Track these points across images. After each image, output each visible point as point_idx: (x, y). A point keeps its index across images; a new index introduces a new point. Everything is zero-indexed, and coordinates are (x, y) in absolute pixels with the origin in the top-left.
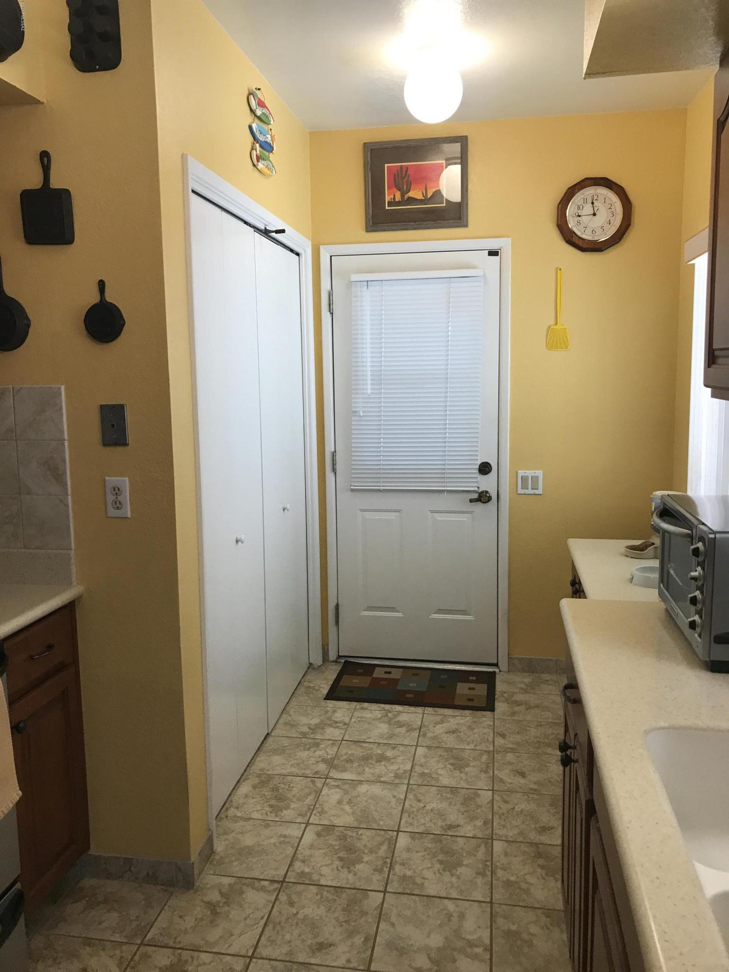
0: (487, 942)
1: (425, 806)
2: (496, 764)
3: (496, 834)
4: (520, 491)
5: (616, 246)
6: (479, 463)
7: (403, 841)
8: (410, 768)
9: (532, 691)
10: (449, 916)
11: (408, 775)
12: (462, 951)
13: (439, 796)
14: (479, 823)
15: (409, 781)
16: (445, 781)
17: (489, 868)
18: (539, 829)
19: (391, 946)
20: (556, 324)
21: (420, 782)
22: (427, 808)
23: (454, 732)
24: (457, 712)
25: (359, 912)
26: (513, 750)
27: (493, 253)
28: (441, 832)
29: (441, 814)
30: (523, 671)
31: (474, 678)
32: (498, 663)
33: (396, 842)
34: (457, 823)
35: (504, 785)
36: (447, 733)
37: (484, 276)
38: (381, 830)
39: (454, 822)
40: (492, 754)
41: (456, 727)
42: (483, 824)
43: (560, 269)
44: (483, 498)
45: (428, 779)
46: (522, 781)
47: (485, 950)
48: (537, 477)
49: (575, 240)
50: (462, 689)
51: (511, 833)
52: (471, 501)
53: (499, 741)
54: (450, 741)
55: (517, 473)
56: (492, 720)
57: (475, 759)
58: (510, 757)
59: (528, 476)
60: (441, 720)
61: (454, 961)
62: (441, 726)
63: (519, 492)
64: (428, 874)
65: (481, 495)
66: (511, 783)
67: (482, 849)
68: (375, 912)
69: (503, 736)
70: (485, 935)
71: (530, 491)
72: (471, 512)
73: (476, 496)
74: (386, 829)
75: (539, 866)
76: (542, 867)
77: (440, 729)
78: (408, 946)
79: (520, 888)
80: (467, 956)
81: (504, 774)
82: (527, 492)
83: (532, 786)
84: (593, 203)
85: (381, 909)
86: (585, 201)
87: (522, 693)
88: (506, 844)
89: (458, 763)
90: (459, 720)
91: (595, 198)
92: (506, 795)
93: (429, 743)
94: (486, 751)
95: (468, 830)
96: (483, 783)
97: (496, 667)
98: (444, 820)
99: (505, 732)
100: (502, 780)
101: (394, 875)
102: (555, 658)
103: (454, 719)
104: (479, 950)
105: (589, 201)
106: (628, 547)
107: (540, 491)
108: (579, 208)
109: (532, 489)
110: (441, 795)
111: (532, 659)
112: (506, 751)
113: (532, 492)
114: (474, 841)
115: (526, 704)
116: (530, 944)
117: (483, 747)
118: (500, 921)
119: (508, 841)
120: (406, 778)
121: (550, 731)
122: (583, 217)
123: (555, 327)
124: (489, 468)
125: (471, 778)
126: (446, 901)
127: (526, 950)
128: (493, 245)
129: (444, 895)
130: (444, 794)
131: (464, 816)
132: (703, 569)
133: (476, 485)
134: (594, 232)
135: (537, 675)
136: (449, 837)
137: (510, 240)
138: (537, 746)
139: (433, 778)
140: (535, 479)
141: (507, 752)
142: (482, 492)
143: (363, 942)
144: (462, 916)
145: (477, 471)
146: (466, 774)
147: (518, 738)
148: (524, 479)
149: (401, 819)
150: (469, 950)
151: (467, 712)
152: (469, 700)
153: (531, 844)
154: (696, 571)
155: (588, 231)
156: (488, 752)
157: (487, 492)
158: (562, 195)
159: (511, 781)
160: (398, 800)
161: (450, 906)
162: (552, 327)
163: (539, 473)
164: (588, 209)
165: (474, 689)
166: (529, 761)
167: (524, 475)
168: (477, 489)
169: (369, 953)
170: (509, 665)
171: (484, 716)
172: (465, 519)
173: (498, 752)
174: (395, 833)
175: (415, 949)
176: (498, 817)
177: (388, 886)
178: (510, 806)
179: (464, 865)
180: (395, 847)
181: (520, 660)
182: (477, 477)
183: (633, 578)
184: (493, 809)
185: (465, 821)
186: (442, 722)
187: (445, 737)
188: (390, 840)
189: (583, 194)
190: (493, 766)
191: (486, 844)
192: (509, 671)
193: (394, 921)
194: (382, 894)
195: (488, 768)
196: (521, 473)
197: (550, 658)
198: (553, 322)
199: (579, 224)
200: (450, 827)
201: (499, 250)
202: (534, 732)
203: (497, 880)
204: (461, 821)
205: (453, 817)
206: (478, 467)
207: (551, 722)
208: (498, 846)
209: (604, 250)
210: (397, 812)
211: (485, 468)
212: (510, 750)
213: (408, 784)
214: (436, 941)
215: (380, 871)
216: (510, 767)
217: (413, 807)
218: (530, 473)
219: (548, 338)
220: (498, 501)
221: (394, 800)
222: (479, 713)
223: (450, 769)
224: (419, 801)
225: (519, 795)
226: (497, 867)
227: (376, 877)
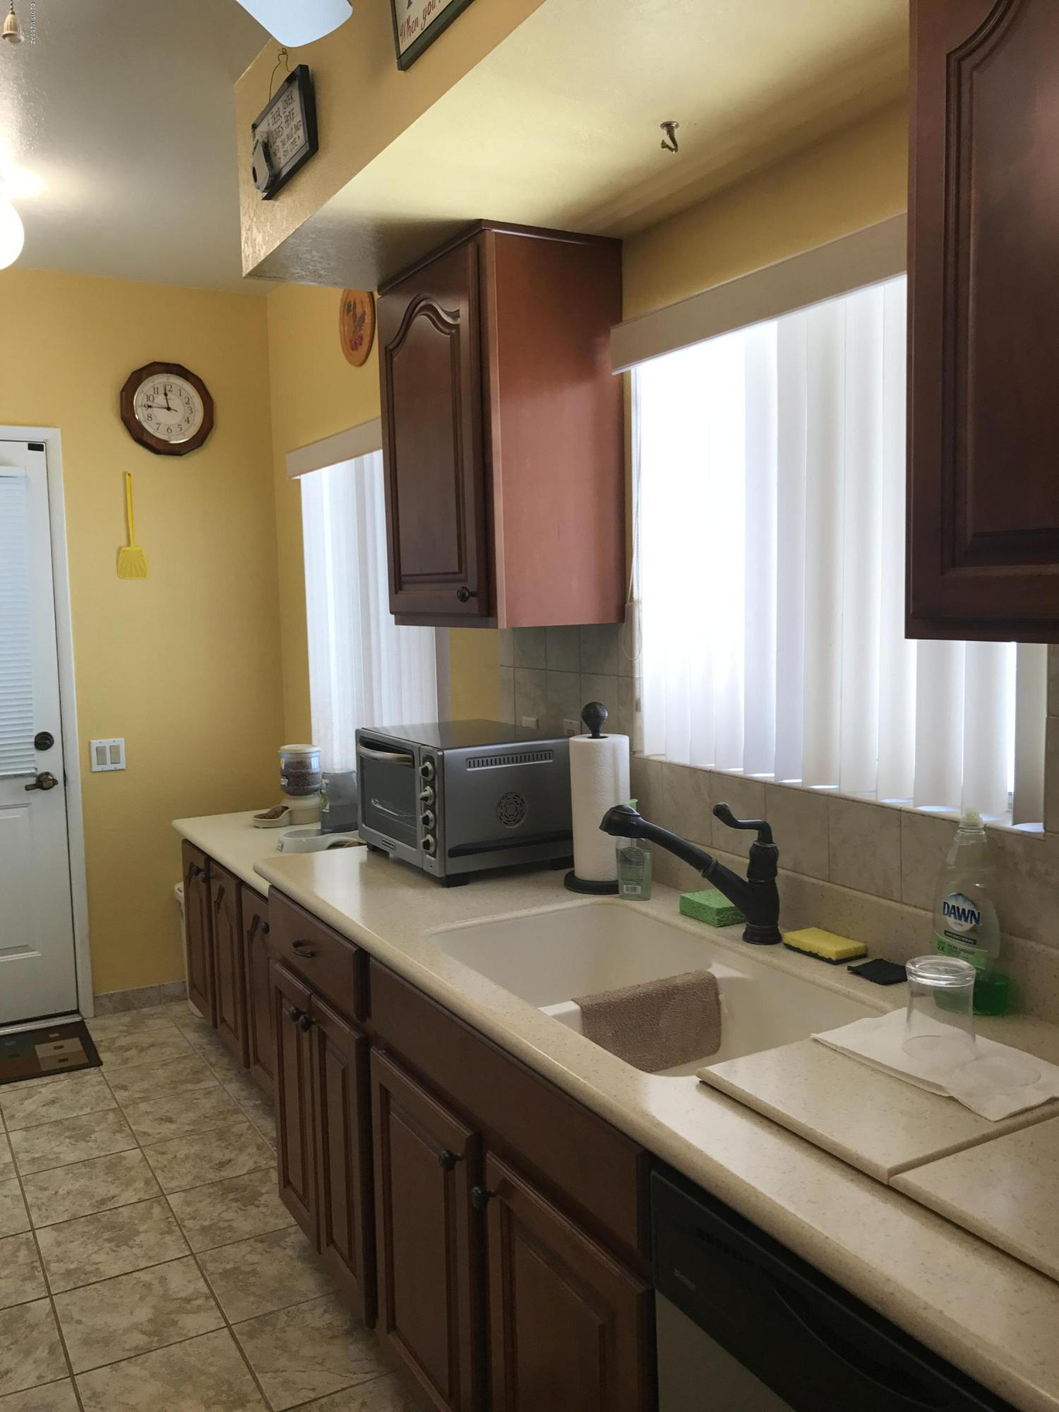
0: (207, 1291)
1: (57, 1192)
2: (130, 1121)
3: (166, 1189)
4: (96, 768)
5: (196, 450)
6: (35, 733)
7: (45, 1238)
8: (11, 1160)
9: (136, 1031)
10: (148, 1286)
11: (12, 1166)
12: (181, 1310)
13: (71, 1175)
14: (140, 1184)
15: (17, 1173)
16: (71, 1158)
17: (174, 1223)
18: (216, 1167)
19: (87, 1342)
20: (129, 544)
21: (35, 1169)
22: (61, 1192)
23: (53, 1102)
24: (46, 1080)
25: (26, 1328)
26: (143, 1099)
27: (35, 447)
28: (93, 1210)
29: (83, 1193)
30: (115, 1010)
31: (57, 1035)
32: (78, 1008)
33: (36, 1242)
34: (110, 1195)
35: (151, 1137)
36: (44, 1105)
37: (26, 477)
38: (6, 1237)
39: (106, 1195)
40: (118, 1110)
41: (54, 1095)
42: (145, 1184)
43: (129, 475)
44: (43, 782)
45: (43, 1164)
46: (173, 1126)
47: (207, 1298)
48: (118, 747)
49: (145, 438)
50: (44, 1051)
51: (185, 1182)
52: (27, 788)
53: (121, 1095)
54: (54, 1113)
55: (89, 744)
56: (100, 1074)
57: (98, 1123)
58: (143, 1107)
59: (105, 747)
60: (28, 1094)
61: (175, 1323)
62: (31, 1100)
63: (94, 770)
64: (101, 1257)
65: (41, 779)
66: (159, 1133)
67: (156, 1210)
68: (48, 1320)
69: (125, 1088)
70: (201, 1285)
71: (109, 766)
72: (25, 805)
73: (32, 781)
74: (14, 1233)
75: (231, 1200)
76: (236, 1200)
77: (29, 1105)
78: (110, 1333)
79: (220, 1229)
80: (188, 1312)
81: (147, 1126)
82: (106, 768)
83: (187, 1128)
84: (166, 395)
85: (55, 1312)
86: (156, 391)
87: (125, 1036)
88: (183, 1194)
89: (79, 1133)
90: (58, 1087)
91: (168, 388)
92: (159, 1146)
93: (24, 1125)
94: (110, 1110)
95: (129, 1196)
96: (122, 1143)
97: (77, 1015)
98: (92, 1197)
99: (125, 1083)
100: (145, 1133)
101: (53, 1275)
102: (157, 985)
103: (45, 1088)
104: (200, 1301)
105: (161, 391)
106: (257, 816)
107: (122, 765)
108: (148, 398)
109: (112, 763)
110: (73, 1173)
111: (125, 992)
112: (135, 1102)
113: (112, 767)
114: (142, 1205)
115: (137, 1047)
116: (254, 1273)
117: (103, 1106)
118: (211, 1267)
119: (184, 1191)
120: (10, 1172)
121: (181, 1067)
122: (154, 409)
123: (128, 548)
124: (49, 739)
125: (103, 1143)
126: (135, 1275)
127: (252, 1280)
128: (37, 435)
129: (132, 1270)
130: (76, 1172)
131: (115, 1185)
132: (433, 788)
133: (33, 766)
134: (169, 431)
135: (134, 1012)
136: (107, 1212)
137: (58, 430)
138: (172, 1086)
139: (51, 1160)
140: (115, 750)
141: (137, 1104)
142: (42, 775)
143: (48, 1353)
144: (163, 1280)
145: (33, 746)
146: (95, 1141)
147: (145, 1085)
148: (100, 751)
149: (29, 1216)
150: (188, 1307)
151: (62, 1076)
152: (60, 1061)
153: (213, 1184)
154: (426, 790)
155: (163, 428)
156: (113, 1110)
157: (47, 774)
158: (125, 380)
159: (158, 1131)
160: (15, 1198)
161: (145, 1277)
162: (123, 549)
163: (120, 741)
164: (160, 400)
165: (62, 1047)
166: (169, 1105)
167: (99, 745)
168: (34, 771)
169: (63, 1359)
170: (95, 1008)
171: (86, 1074)
172: (18, 816)
173: (126, 1107)
174: (31, 1234)
175: (121, 1332)
176: (160, 1172)
177: (51, 1289)
178: (170, 1156)
179: (142, 1232)
180: (38, 1247)
181: (110, 997)
182: (33, 755)
183: (283, 845)
184: (150, 1166)
185: (120, 1189)
186: (29, 1096)
187: (43, 1111)
188: (27, 1243)
189: (153, 382)
190: (127, 1123)
191: (159, 1202)
192: (95, 1017)
193: (78, 1318)
194: (48, 1300)
195: (122, 1124)
196: (95, 743)
197: (150, 986)
198: (124, 542)
199: (150, 419)
200: (103, 1202)
201: (44, 444)
202: (161, 1074)
203: (188, 1231)
204: (113, 1190)
205: (102, 1190)
206: (33, 740)
207: (178, 1058)
208: (174, 1200)
209: (184, 454)
210: (20, 1210)
211: (43, 742)
212: (139, 1100)
213: (19, 1177)
214: (143, 1314)
215: (32, 1278)
216: (150, 1117)
217: (41, 1199)
218: (107, 742)
219: (120, 562)
220: (65, 785)
221: (8, 1200)
222: (77, 1073)
223: (70, 1143)
224: (46, 1189)
225: (176, 1142)
226: (182, 1219)
227: (29, 1286)
